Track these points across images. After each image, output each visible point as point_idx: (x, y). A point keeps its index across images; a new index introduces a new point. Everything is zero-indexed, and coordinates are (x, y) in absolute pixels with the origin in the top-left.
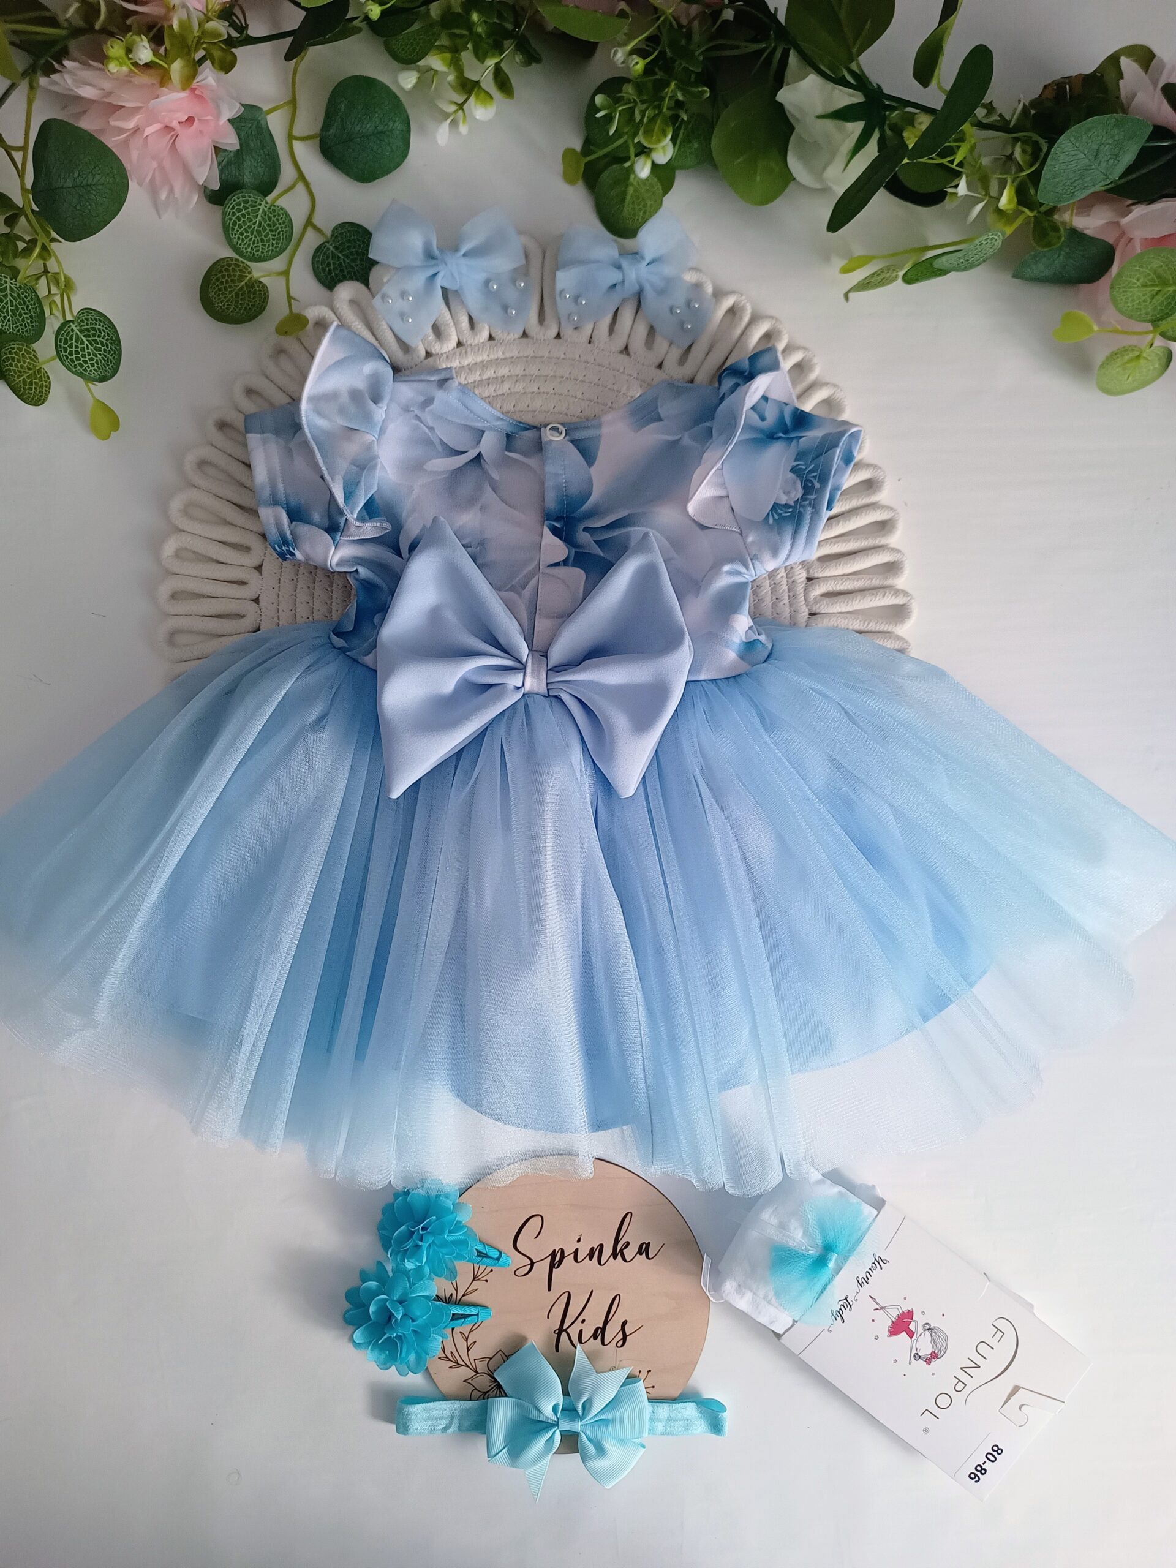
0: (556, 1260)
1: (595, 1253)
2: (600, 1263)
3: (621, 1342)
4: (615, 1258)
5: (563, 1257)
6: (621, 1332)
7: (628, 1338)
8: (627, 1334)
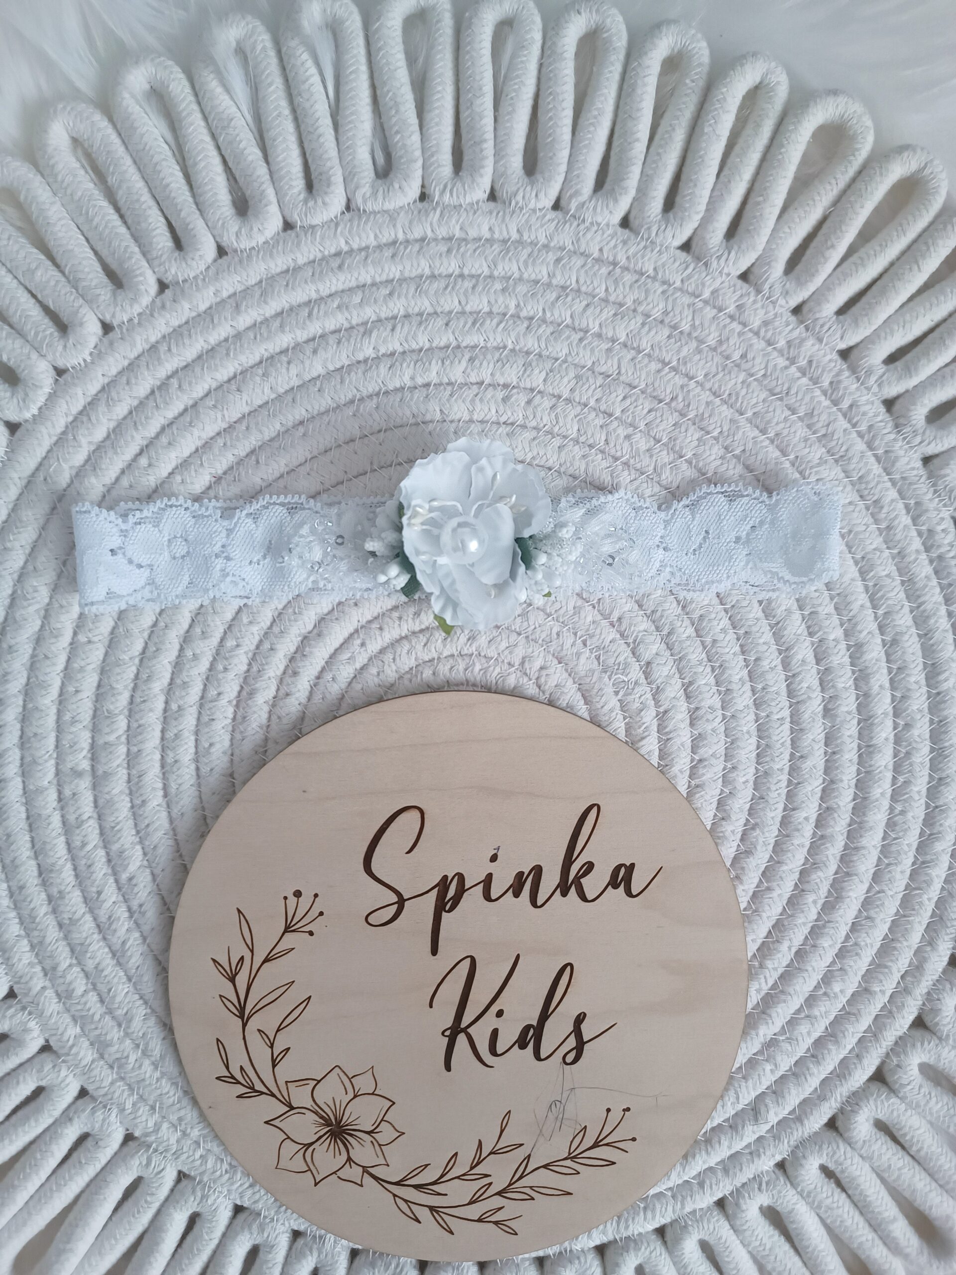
0: (448, 895)
1: (526, 883)
2: (533, 903)
3: (573, 1053)
4: (564, 894)
5: (461, 890)
6: (573, 1035)
7: (586, 1047)
8: (585, 1039)
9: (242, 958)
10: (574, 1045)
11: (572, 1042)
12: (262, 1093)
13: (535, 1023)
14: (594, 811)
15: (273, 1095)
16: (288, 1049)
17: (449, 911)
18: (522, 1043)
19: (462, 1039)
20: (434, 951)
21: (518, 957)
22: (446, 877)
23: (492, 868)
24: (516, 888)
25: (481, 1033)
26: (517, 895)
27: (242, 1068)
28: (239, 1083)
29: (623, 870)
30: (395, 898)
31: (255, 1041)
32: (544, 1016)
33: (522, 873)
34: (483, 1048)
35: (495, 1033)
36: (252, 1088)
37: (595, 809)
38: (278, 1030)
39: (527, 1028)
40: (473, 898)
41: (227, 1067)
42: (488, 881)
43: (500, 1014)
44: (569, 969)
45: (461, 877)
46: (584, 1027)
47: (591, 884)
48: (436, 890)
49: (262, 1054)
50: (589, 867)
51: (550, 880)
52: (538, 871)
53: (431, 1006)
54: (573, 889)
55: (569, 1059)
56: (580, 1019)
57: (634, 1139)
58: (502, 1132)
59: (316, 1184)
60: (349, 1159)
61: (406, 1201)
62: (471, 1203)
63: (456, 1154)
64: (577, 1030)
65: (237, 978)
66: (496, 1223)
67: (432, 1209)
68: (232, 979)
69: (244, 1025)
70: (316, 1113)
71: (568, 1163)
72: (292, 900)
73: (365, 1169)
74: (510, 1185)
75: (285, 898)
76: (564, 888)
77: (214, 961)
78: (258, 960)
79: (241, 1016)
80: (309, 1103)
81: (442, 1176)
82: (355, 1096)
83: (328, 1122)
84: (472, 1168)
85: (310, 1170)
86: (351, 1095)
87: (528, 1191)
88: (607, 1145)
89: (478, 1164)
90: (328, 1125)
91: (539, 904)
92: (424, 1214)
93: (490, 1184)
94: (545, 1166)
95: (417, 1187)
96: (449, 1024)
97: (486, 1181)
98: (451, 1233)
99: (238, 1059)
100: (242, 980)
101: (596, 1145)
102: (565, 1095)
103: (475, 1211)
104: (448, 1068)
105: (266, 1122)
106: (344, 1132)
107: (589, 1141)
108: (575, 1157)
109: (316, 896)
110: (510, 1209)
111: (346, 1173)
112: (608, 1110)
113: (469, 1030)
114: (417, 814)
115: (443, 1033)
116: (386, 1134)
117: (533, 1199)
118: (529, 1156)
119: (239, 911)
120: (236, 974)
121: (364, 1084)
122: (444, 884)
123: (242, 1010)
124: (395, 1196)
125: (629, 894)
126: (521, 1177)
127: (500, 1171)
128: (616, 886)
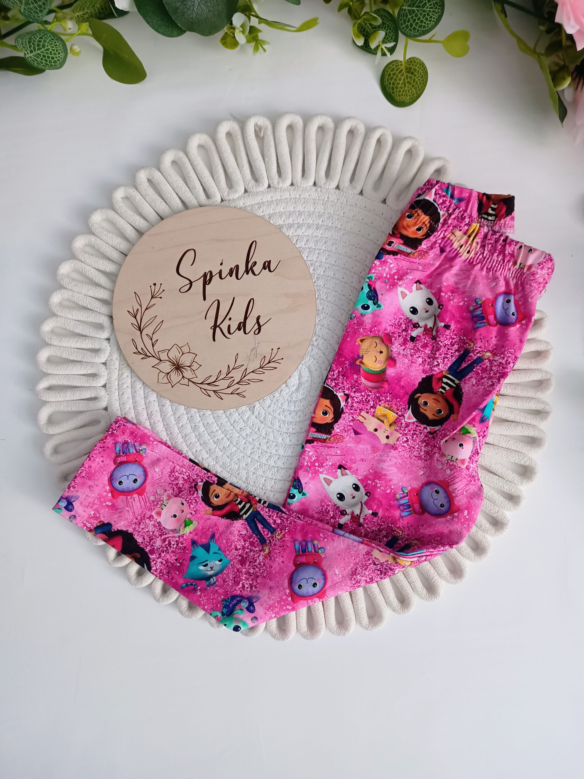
0: (207, 279)
1: (234, 271)
2: (237, 278)
3: (258, 330)
4: (247, 274)
5: (211, 277)
6: (257, 324)
7: (262, 327)
8: (261, 325)
9: (138, 309)
10: (257, 327)
12: (150, 357)
13: (243, 321)
14: (254, 243)
15: (154, 357)
16: (157, 340)
17: (209, 284)
18: (239, 329)
19: (218, 330)
20: (205, 299)
21: (234, 298)
22: (205, 273)
23: (221, 267)
24: (231, 273)
25: (224, 327)
26: (231, 276)
27: (142, 349)
29: (267, 263)
30: (189, 282)
31: (145, 338)
32: (246, 318)
33: (232, 268)
34: (226, 331)
35: (229, 326)
36: (146, 355)
37: (255, 242)
38: (153, 334)
39: (240, 324)
40: (216, 278)
41: (137, 349)
42: (220, 272)
43: (230, 319)
44: (252, 300)
45: (211, 272)
46: (260, 320)
47: (257, 269)
48: (203, 278)
50: (255, 263)
51: (242, 269)
52: (237, 267)
53: (206, 319)
54: (250, 271)
55: (256, 332)
56: (258, 318)
57: (283, 359)
58: (236, 361)
59: (172, 387)
60: (183, 377)
61: (205, 390)
62: (228, 388)
63: (221, 371)
64: (258, 322)
65: (137, 317)
66: (237, 394)
67: (214, 391)
68: (135, 317)
69: (141, 333)
70: (170, 361)
71: (260, 370)
72: (153, 287)
73: (189, 380)
74: (241, 380)
75: (151, 286)
76: (247, 272)
77: (128, 311)
78: (144, 309)
79: (140, 330)
80: (167, 358)
81: (217, 379)
82: (183, 354)
83: (174, 364)
84: (227, 375)
85: (170, 382)
86: (181, 354)
87: (247, 381)
88: (273, 362)
89: (229, 373)
90: (174, 366)
91: (239, 278)
92: (211, 393)
93: (234, 380)
94: (253, 372)
95: (208, 384)
96: (213, 324)
97: (232, 379)
98: (222, 399)
99: (140, 346)
100: (139, 317)
101: (269, 362)
102: (256, 346)
103: (230, 390)
104: (214, 340)
105: (153, 367)
106: (180, 367)
107: (267, 361)
108: (262, 367)
109: (161, 284)
110: (242, 388)
111: (183, 381)
112: (272, 349)
113: (220, 326)
114: (193, 251)
115: (211, 328)
116: (195, 366)
117: (249, 384)
118: (246, 369)
119: (135, 293)
120: (136, 315)
121: (185, 349)
122: (205, 275)
123: (139, 327)
124: (201, 388)
125: (270, 271)
126: (244, 377)
127: (237, 375)
128: (265, 269)
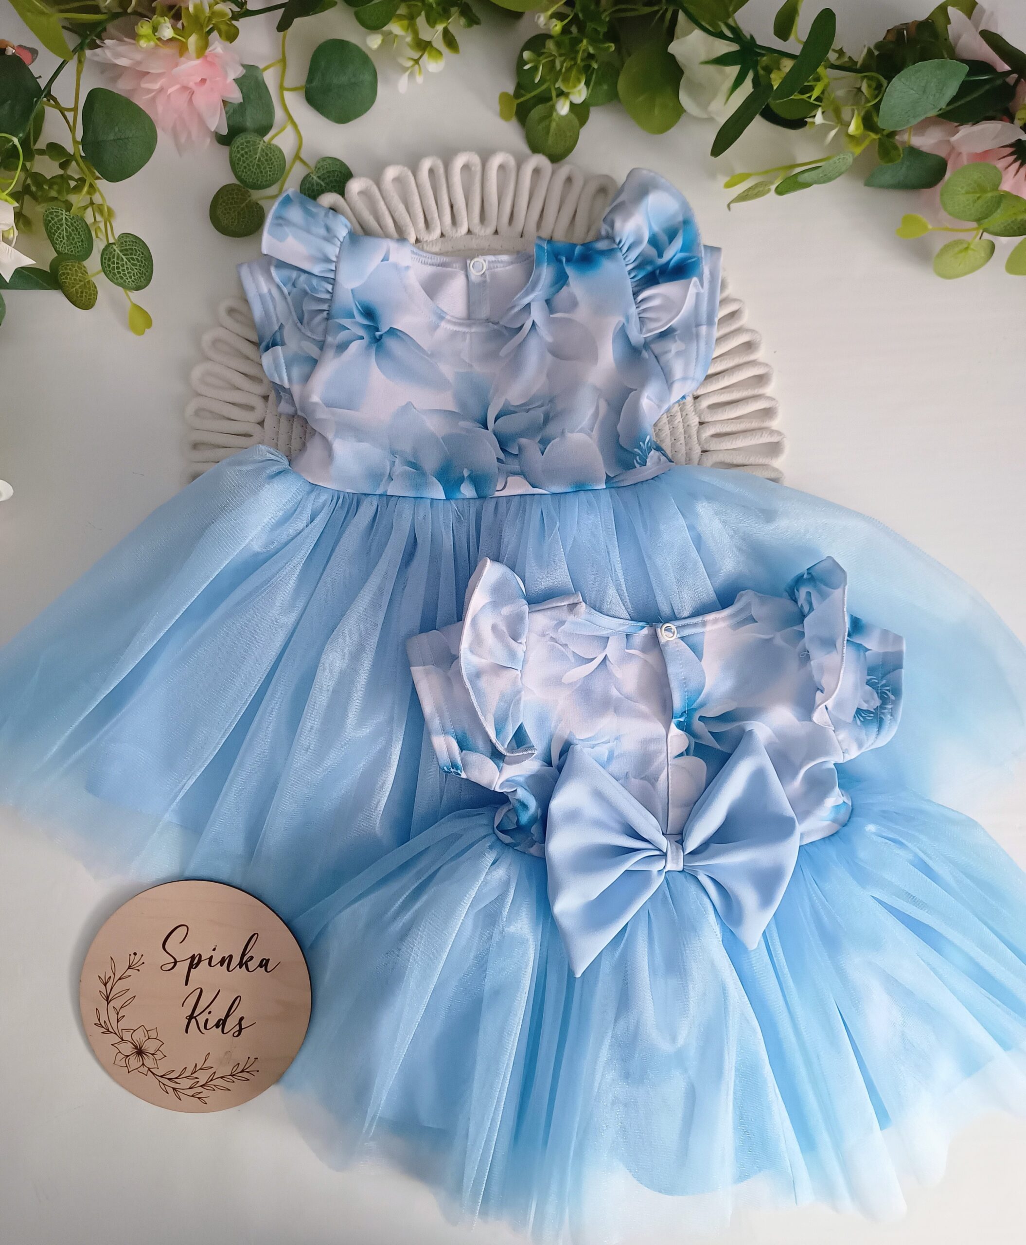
0: (194, 962)
1: (226, 961)
2: (228, 969)
3: (237, 1033)
4: (240, 967)
5: (200, 961)
6: (238, 1026)
7: (243, 1030)
8: (243, 1027)
9: (110, 977)
10: (238, 1029)
11: (237, 1028)
12: (112, 1033)
13: (223, 1018)
14: (256, 935)
15: (116, 1034)
16: (124, 1016)
17: (195, 968)
18: (217, 1026)
19: (193, 1021)
20: (186, 984)
21: (219, 991)
22: (194, 955)
23: (213, 953)
24: (222, 962)
25: (201, 1020)
26: (222, 965)
27: (105, 1022)
28: (103, 1027)
29: (265, 961)
30: (173, 961)
31: (111, 1010)
32: (227, 1016)
33: (224, 957)
34: (201, 1025)
35: (207, 1020)
36: (109, 1031)
38: (121, 1007)
39: (220, 1020)
40: (204, 964)
41: (99, 1020)
42: (211, 958)
43: (210, 1013)
44: (239, 998)
45: (200, 956)
46: (242, 1022)
47: (252, 965)
48: (190, 959)
49: (113, 1017)
50: (251, 958)
51: (236, 961)
52: (231, 957)
53: (183, 1006)
54: (244, 966)
55: (235, 1035)
56: (242, 1019)
57: (258, 1071)
58: (205, 1060)
59: (129, 1072)
60: (143, 1064)
61: (164, 1084)
62: (190, 1088)
63: (186, 1068)
64: (240, 1024)
65: (107, 985)
66: (199, 1098)
67: (174, 1089)
68: (105, 985)
69: (108, 1004)
70: (132, 1043)
71: (231, 1077)
72: (133, 956)
73: (149, 1069)
74: (206, 1083)
75: (130, 955)
76: (240, 965)
77: (99, 977)
78: (117, 978)
79: (107, 1000)
80: (130, 1039)
81: (180, 1076)
82: (149, 1038)
83: (136, 1047)
84: (192, 1074)
85: (127, 1066)
86: (147, 1038)
87: (213, 1087)
88: (247, 1072)
89: (195, 1072)
90: (136, 1049)
91: (230, 970)
92: (170, 1090)
93: (198, 1082)
94: (221, 1077)
95: (169, 1079)
96: (189, 1014)
97: (197, 1080)
98: (180, 1100)
99: (104, 1018)
100: (109, 986)
101: (242, 1071)
102: (232, 1049)
103: (191, 1092)
104: (187, 1032)
105: (112, 1045)
106: (143, 1053)
107: (240, 1069)
108: (234, 1075)
109: (142, 955)
110: (205, 1093)
111: (142, 1069)
112: (249, 1058)
113: (197, 1018)
114: (186, 928)
115: (186, 1018)
116: (159, 1055)
117: (214, 1090)
118: (215, 1073)
119: (111, 958)
120: (107, 982)
121: (153, 1034)
122: (193, 958)
123: (108, 997)
124: (160, 1081)
125: (266, 970)
126: (211, 1080)
127: (203, 1077)
128: (261, 967)
